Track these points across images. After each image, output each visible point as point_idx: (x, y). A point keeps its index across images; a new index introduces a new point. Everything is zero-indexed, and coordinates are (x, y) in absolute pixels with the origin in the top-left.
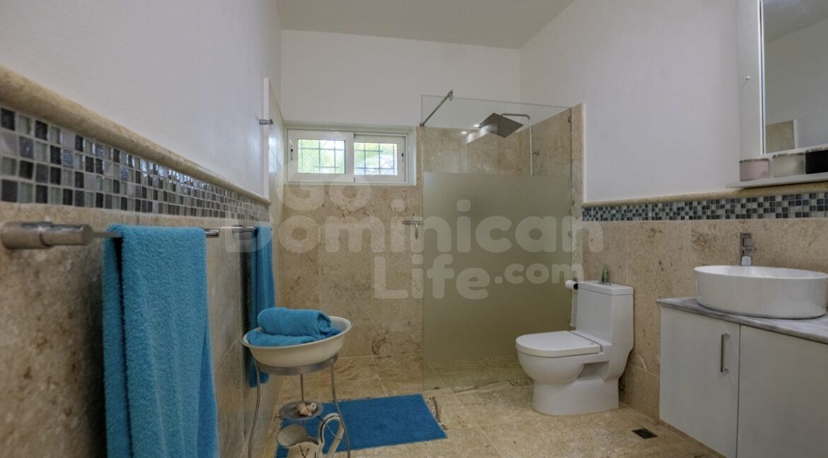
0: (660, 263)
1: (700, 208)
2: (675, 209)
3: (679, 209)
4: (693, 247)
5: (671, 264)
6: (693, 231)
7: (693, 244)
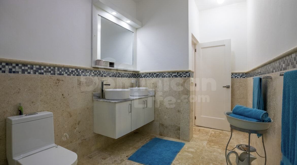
0: (63, 95)
1: (80, 72)
2: (70, 71)
3: (72, 71)
4: (78, 86)
5: (69, 94)
6: (78, 80)
7: (78, 85)
